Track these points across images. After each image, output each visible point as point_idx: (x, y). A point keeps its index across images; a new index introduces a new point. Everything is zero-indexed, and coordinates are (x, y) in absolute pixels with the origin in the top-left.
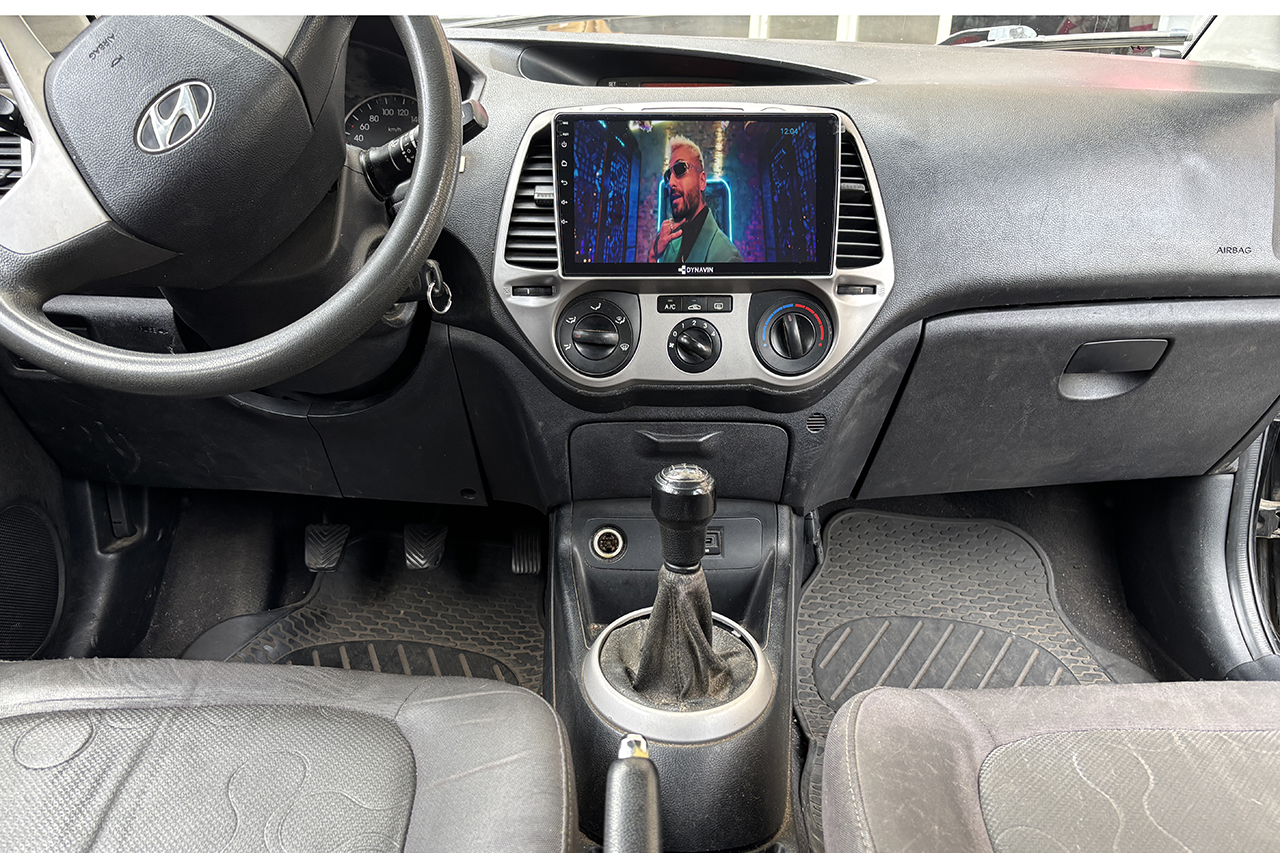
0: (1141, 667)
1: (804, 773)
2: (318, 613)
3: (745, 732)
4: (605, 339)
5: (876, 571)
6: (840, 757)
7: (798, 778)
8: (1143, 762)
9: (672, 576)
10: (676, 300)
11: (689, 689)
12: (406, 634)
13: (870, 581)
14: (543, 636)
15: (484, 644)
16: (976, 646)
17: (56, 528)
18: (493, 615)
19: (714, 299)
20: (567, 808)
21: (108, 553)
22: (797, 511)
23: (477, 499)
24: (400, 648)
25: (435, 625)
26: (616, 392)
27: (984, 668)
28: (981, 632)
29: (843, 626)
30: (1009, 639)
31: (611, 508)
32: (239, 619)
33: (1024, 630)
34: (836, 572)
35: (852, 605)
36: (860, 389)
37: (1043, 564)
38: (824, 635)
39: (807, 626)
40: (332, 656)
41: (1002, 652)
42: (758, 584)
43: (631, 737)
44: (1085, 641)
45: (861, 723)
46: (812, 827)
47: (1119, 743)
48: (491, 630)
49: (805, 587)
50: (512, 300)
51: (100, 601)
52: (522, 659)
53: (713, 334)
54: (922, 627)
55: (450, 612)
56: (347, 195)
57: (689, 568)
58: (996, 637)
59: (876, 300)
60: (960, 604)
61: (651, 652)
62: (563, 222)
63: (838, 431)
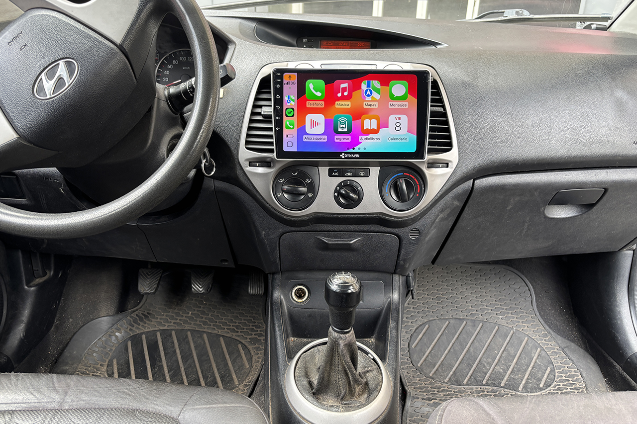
0: (582, 348)
1: (404, 412)
2: (146, 313)
3: (376, 422)
4: (300, 191)
5: (441, 293)
9: (336, 335)
10: (339, 170)
11: (344, 396)
12: (192, 325)
13: (438, 298)
14: (264, 327)
15: (233, 332)
16: (494, 335)
17: (2, 276)
18: (238, 315)
19: (360, 170)
21: (31, 287)
22: (403, 274)
23: (230, 264)
25: (207, 321)
26: (304, 218)
27: (498, 348)
29: (424, 324)
30: (512, 332)
31: (302, 275)
32: (102, 318)
33: (520, 326)
34: (421, 293)
35: (429, 312)
37: (529, 290)
38: (414, 329)
39: (406, 324)
40: (153, 338)
41: (508, 338)
42: (382, 317)
44: (552, 333)
48: (237, 324)
50: (249, 169)
51: (26, 313)
52: (254, 341)
53: (359, 189)
54: (466, 324)
55: (215, 313)
56: (157, 113)
57: (345, 331)
58: (505, 330)
59: (448, 171)
60: (486, 311)
61: (323, 375)
62: (277, 129)
63: (426, 237)
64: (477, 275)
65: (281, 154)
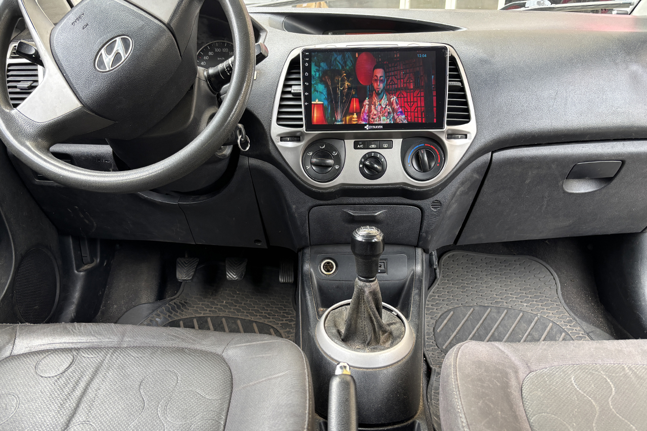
0: (607, 332)
1: (429, 385)
2: (183, 302)
3: (400, 363)
4: (327, 163)
5: (466, 282)
6: (449, 376)
7: (426, 388)
8: (609, 381)
9: (361, 283)
10: (363, 143)
11: (370, 341)
12: (227, 313)
13: (463, 287)
14: (295, 315)
15: (266, 319)
16: (519, 321)
17: (56, 259)
18: (270, 304)
19: (383, 142)
20: (309, 400)
21: (81, 271)
22: (426, 251)
23: (262, 245)
24: (224, 320)
25: (241, 309)
26: (332, 190)
27: (523, 332)
28: (521, 314)
29: (449, 311)
30: (536, 318)
31: (330, 249)
32: (144, 305)
33: (545, 313)
34: (446, 283)
35: (454, 300)
36: (459, 188)
37: (554, 279)
38: (439, 315)
39: (431, 311)
40: (190, 324)
41: (533, 324)
42: (406, 288)
43: (341, 364)
44: (577, 319)
45: (459, 359)
46: (433, 413)
47: (596, 371)
48: (269, 311)
49: (429, 290)
50: (280, 144)
51: (76, 295)
52: (284, 326)
53: (383, 160)
54: (490, 311)
55: (248, 302)
56: (197, 91)
57: (370, 279)
58: (529, 316)
59: (466, 143)
60: (510, 299)
61: (351, 322)
62: (306, 104)
63: (447, 209)
64: (502, 266)
65: (310, 126)
